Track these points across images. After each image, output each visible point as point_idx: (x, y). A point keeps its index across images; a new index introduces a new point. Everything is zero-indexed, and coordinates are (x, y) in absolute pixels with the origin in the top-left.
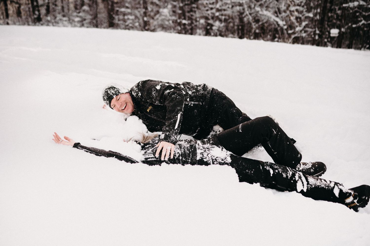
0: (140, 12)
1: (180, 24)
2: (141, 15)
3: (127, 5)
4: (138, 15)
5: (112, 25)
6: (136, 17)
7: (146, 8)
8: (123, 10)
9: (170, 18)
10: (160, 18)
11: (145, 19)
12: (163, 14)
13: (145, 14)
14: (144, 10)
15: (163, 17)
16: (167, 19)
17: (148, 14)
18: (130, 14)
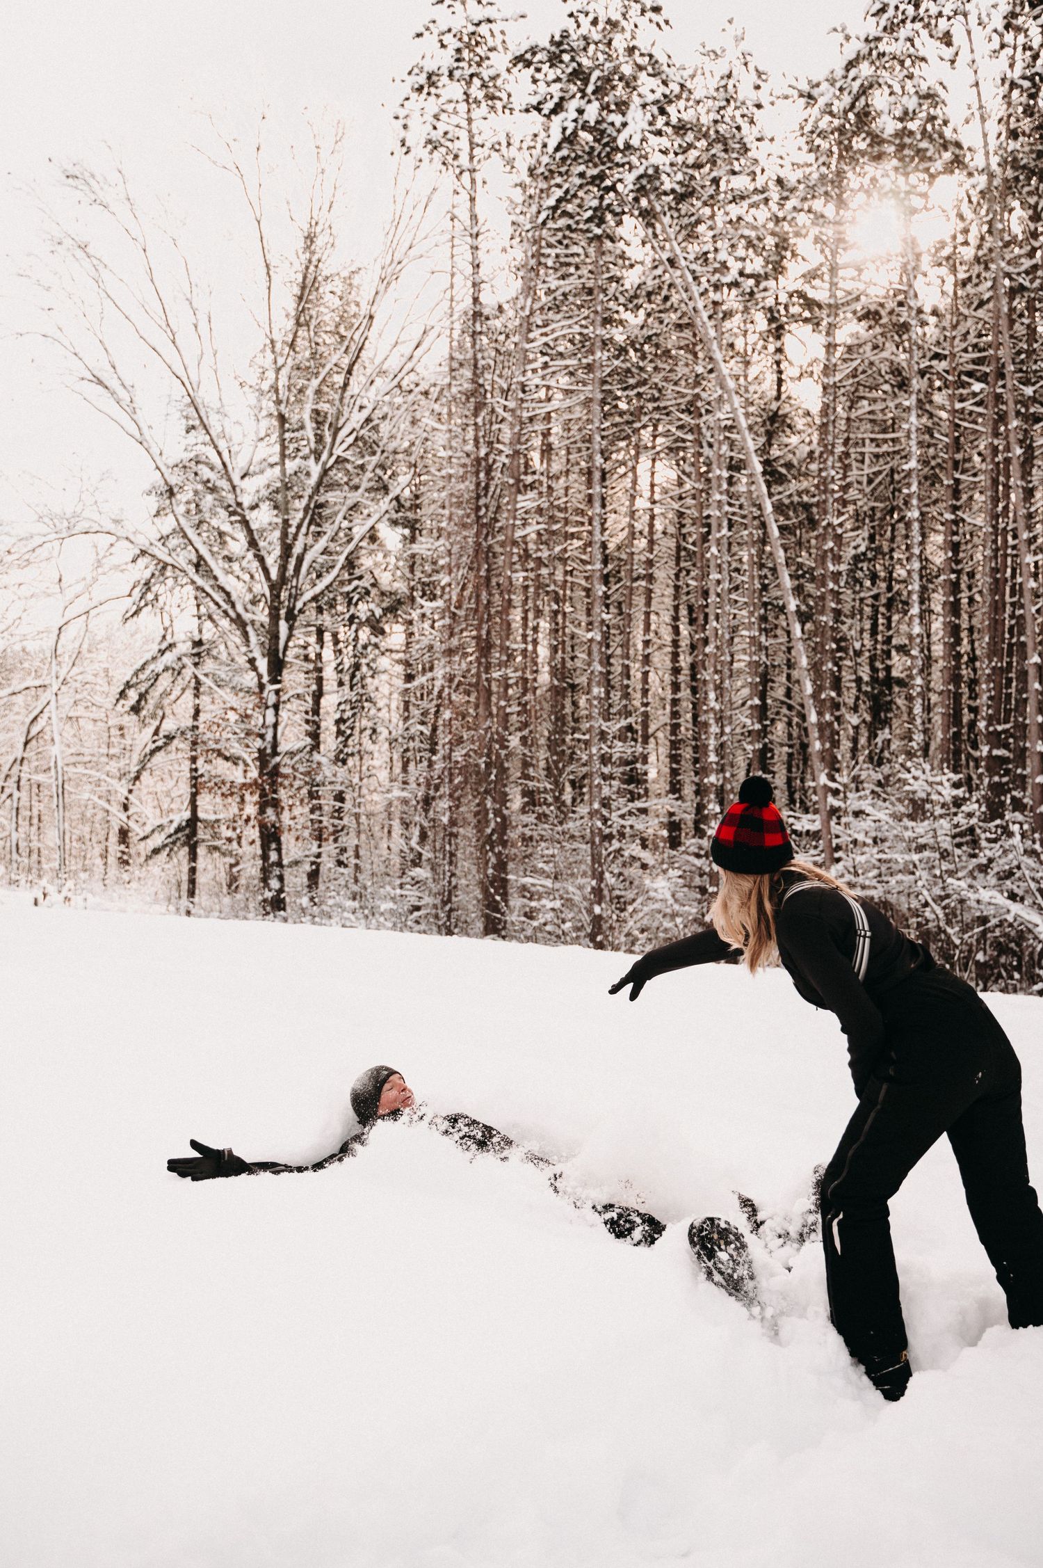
0: (579, 887)
2: (585, 898)
3: (541, 865)
4: (577, 898)
5: (494, 927)
6: (568, 902)
7: (601, 878)
8: (528, 880)
9: (676, 907)
10: (646, 909)
11: (597, 910)
12: (652, 894)
13: (598, 893)
14: (594, 883)
15: (657, 906)
16: (668, 911)
17: (606, 892)
18: (549, 893)
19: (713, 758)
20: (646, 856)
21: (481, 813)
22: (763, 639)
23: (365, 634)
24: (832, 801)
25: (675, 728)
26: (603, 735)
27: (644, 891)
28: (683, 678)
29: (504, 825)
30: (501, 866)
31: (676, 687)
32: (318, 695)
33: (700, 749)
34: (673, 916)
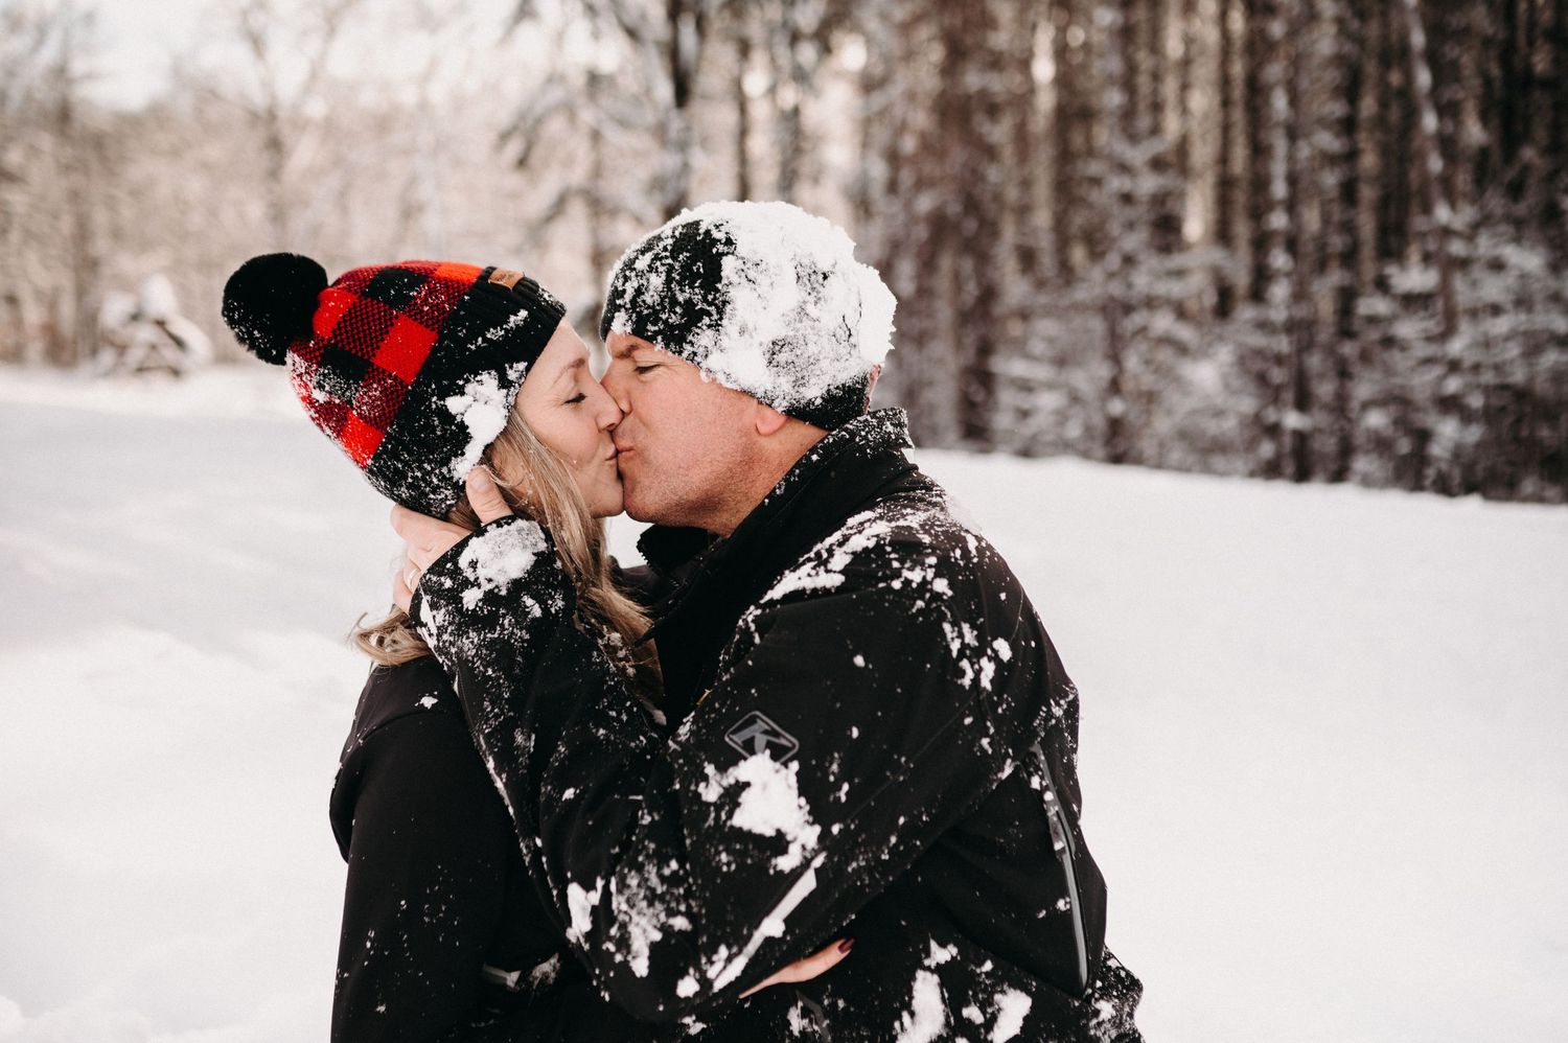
0: (1090, 376)
1: (1274, 430)
2: (1096, 391)
3: (1036, 346)
4: (1084, 387)
6: (1075, 399)
7: (1119, 362)
8: (1018, 367)
9: (1230, 404)
10: (1183, 405)
11: (1117, 407)
12: (1193, 387)
13: (1115, 387)
14: (1109, 369)
15: (1195, 402)
16: (1215, 407)
17: (1128, 385)
18: (1051, 386)
19: (1279, 189)
20: (1185, 333)
21: (958, 281)
22: (1355, 24)
23: (807, 53)
24: (1457, 248)
25: (1224, 159)
26: (1124, 168)
27: (1178, 381)
28: (1238, 92)
29: (989, 294)
30: (985, 349)
31: (1226, 103)
32: (743, 132)
33: (1260, 183)
34: (1219, 413)
